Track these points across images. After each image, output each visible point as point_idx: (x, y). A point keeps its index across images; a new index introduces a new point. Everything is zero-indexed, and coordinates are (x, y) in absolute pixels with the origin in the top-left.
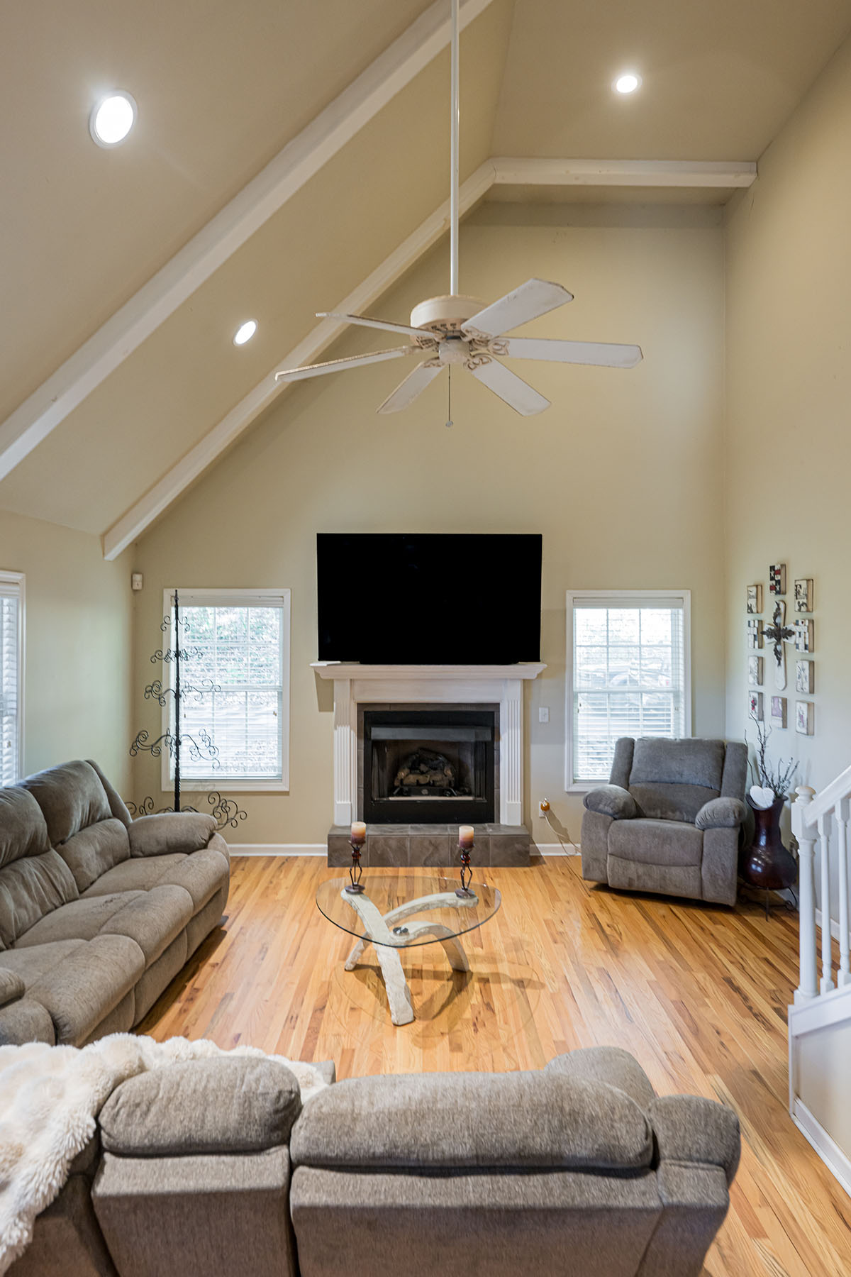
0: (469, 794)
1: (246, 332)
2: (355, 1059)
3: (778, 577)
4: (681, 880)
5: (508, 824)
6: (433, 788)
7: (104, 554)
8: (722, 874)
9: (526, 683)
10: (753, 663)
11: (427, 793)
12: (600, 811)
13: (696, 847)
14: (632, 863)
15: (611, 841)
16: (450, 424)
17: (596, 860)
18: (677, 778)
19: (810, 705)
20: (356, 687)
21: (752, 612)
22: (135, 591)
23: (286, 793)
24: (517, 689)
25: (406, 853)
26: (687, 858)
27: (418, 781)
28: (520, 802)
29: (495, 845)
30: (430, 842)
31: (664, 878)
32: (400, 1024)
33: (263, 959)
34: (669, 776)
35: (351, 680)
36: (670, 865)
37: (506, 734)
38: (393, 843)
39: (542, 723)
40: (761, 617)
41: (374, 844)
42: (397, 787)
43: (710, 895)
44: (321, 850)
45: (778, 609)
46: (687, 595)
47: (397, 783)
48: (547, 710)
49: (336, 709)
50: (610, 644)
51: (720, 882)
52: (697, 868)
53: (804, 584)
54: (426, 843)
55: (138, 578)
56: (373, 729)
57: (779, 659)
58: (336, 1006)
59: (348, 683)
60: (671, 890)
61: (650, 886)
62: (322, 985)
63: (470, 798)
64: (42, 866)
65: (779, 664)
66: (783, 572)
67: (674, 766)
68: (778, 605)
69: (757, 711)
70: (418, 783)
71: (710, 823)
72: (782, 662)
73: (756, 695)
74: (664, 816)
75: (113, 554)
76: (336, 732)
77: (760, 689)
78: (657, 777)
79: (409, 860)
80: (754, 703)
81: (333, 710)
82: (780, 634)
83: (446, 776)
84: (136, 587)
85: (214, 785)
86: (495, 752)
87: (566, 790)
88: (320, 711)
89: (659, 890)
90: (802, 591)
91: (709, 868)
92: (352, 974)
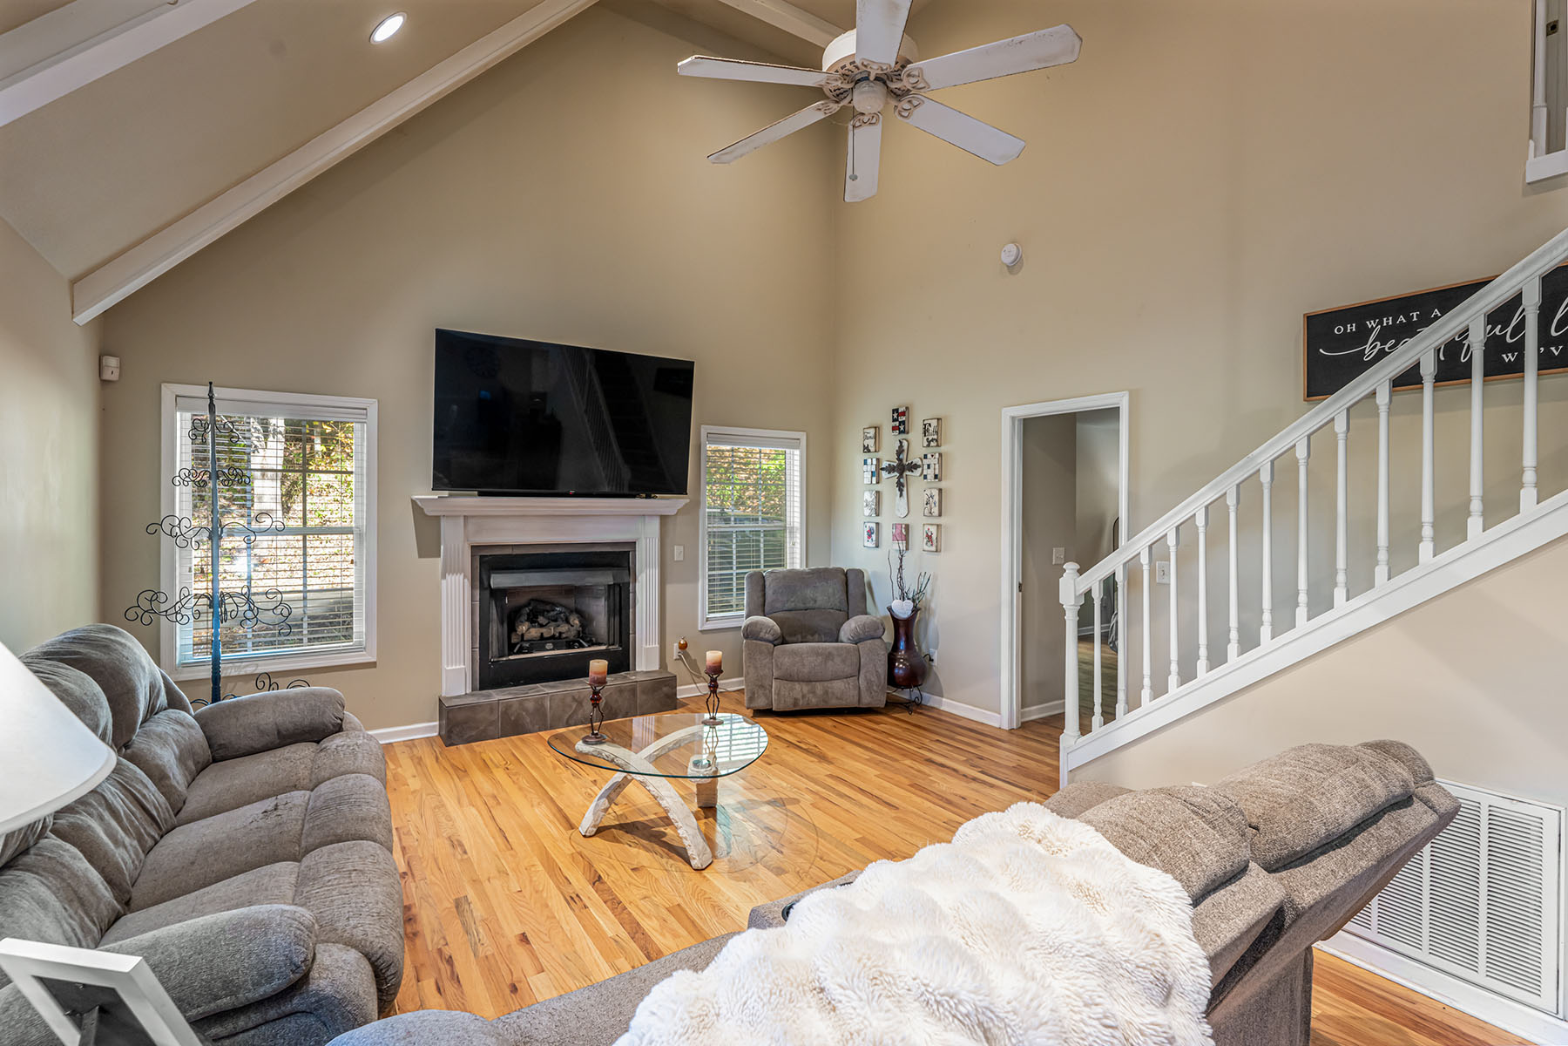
0: (599, 643)
1: (389, 28)
2: (691, 914)
3: (902, 419)
4: (842, 692)
5: (645, 670)
6: (557, 641)
7: (73, 313)
8: (876, 681)
9: (664, 519)
10: (869, 497)
11: (552, 647)
12: (761, 640)
13: (855, 660)
14: (796, 683)
15: (777, 665)
17: (762, 686)
18: (811, 605)
19: (938, 526)
20: (471, 527)
21: (869, 451)
22: (106, 381)
23: (373, 665)
24: (654, 527)
25: (545, 715)
26: (848, 670)
27: (542, 634)
28: (657, 645)
29: (643, 692)
30: (574, 698)
31: (826, 693)
32: (704, 867)
33: (465, 852)
34: (804, 604)
35: (465, 516)
36: (831, 680)
37: (644, 575)
38: (530, 705)
39: (677, 561)
40: (879, 455)
41: (507, 709)
42: (516, 644)
43: (866, 701)
44: (431, 729)
45: (901, 446)
46: (803, 436)
47: (514, 640)
48: (682, 548)
49: (444, 553)
51: (875, 688)
52: (856, 678)
53: (934, 423)
54: (569, 700)
55: (112, 362)
56: (491, 576)
57: (901, 491)
58: (612, 872)
59: (462, 520)
60: (834, 703)
61: (814, 702)
62: (573, 858)
63: (603, 647)
64: (118, 782)
65: (901, 495)
66: (907, 414)
67: (809, 593)
68: (901, 442)
69: (874, 539)
70: (542, 637)
71: (862, 637)
72: (904, 493)
73: (874, 526)
74: (804, 640)
75: (83, 318)
76: (444, 582)
77: (878, 519)
78: (792, 605)
79: (549, 722)
80: (870, 533)
81: (439, 556)
82: (902, 468)
83: (572, 626)
84: (107, 376)
85: (257, 665)
86: (631, 595)
87: (700, 629)
88: (420, 556)
89: (822, 706)
90: (931, 429)
91: (866, 677)
92: (596, 839)
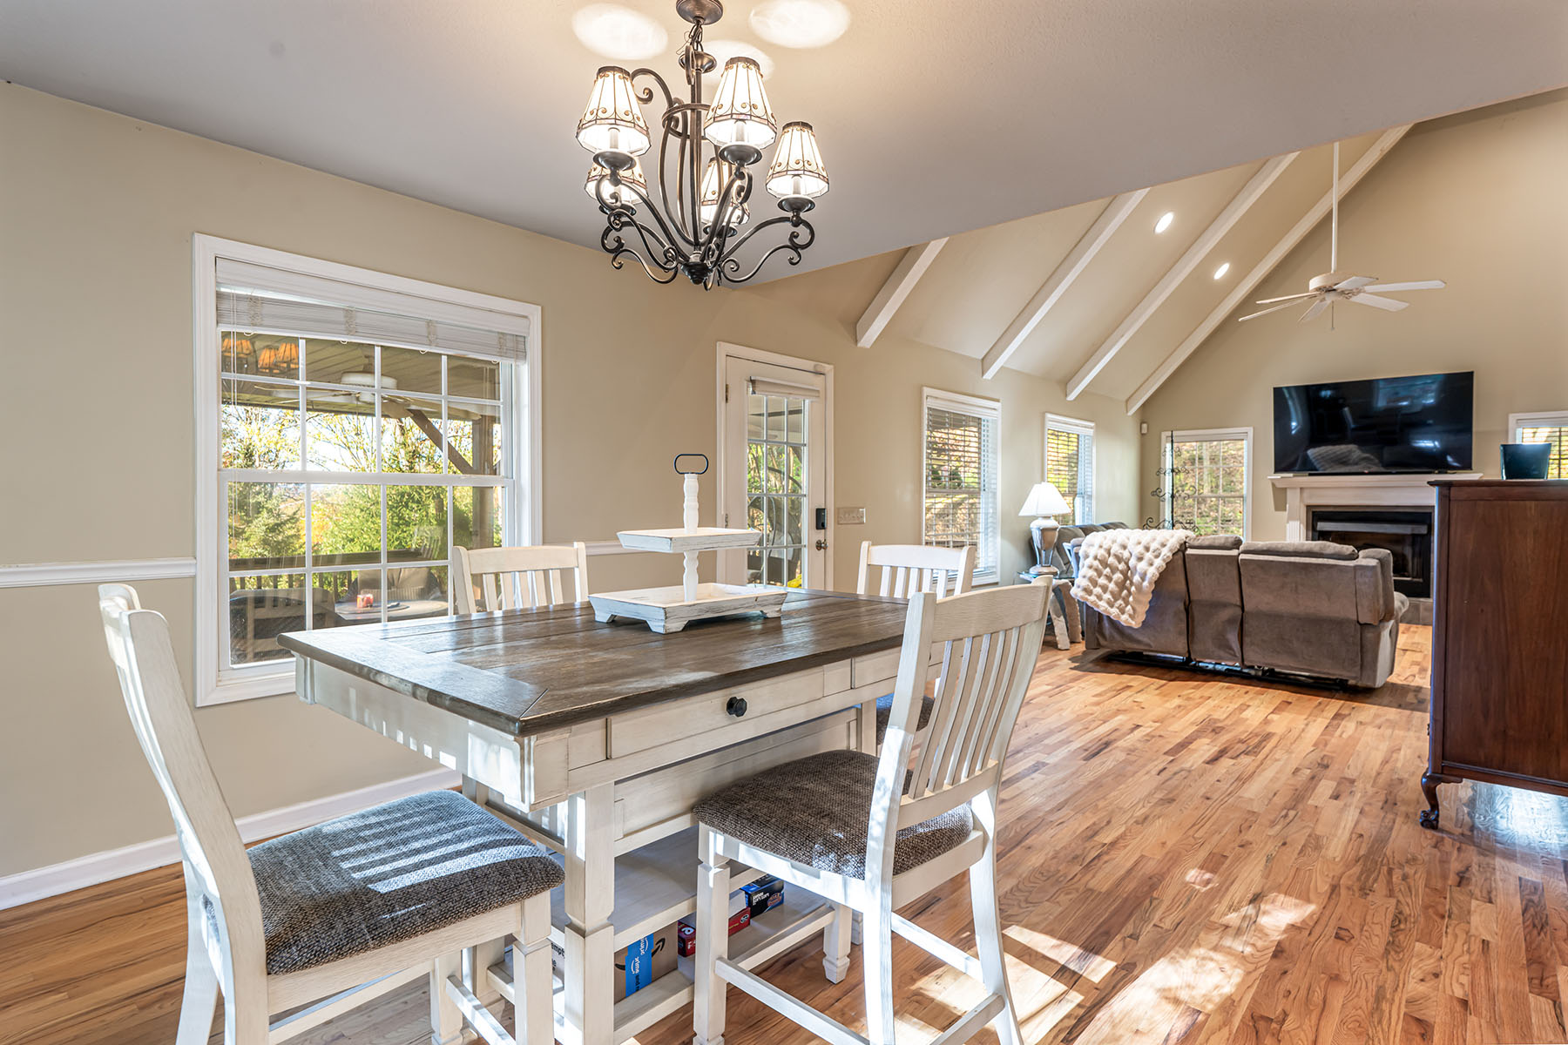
0: (1408, 577)
7: (1127, 413)
16: (1333, 328)
20: (1305, 495)
22: (1143, 435)
35: (1299, 488)
49: (1289, 509)
50: (1562, 457)
55: (1145, 426)
56: (1319, 523)
59: (1299, 491)
75: (1131, 412)
81: (1285, 510)
84: (1143, 432)
88: (1275, 511)
